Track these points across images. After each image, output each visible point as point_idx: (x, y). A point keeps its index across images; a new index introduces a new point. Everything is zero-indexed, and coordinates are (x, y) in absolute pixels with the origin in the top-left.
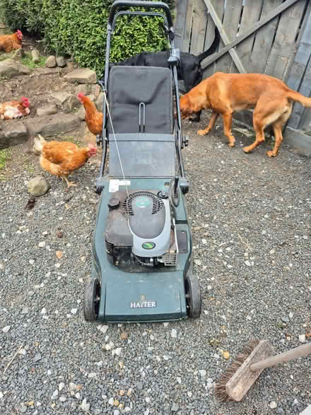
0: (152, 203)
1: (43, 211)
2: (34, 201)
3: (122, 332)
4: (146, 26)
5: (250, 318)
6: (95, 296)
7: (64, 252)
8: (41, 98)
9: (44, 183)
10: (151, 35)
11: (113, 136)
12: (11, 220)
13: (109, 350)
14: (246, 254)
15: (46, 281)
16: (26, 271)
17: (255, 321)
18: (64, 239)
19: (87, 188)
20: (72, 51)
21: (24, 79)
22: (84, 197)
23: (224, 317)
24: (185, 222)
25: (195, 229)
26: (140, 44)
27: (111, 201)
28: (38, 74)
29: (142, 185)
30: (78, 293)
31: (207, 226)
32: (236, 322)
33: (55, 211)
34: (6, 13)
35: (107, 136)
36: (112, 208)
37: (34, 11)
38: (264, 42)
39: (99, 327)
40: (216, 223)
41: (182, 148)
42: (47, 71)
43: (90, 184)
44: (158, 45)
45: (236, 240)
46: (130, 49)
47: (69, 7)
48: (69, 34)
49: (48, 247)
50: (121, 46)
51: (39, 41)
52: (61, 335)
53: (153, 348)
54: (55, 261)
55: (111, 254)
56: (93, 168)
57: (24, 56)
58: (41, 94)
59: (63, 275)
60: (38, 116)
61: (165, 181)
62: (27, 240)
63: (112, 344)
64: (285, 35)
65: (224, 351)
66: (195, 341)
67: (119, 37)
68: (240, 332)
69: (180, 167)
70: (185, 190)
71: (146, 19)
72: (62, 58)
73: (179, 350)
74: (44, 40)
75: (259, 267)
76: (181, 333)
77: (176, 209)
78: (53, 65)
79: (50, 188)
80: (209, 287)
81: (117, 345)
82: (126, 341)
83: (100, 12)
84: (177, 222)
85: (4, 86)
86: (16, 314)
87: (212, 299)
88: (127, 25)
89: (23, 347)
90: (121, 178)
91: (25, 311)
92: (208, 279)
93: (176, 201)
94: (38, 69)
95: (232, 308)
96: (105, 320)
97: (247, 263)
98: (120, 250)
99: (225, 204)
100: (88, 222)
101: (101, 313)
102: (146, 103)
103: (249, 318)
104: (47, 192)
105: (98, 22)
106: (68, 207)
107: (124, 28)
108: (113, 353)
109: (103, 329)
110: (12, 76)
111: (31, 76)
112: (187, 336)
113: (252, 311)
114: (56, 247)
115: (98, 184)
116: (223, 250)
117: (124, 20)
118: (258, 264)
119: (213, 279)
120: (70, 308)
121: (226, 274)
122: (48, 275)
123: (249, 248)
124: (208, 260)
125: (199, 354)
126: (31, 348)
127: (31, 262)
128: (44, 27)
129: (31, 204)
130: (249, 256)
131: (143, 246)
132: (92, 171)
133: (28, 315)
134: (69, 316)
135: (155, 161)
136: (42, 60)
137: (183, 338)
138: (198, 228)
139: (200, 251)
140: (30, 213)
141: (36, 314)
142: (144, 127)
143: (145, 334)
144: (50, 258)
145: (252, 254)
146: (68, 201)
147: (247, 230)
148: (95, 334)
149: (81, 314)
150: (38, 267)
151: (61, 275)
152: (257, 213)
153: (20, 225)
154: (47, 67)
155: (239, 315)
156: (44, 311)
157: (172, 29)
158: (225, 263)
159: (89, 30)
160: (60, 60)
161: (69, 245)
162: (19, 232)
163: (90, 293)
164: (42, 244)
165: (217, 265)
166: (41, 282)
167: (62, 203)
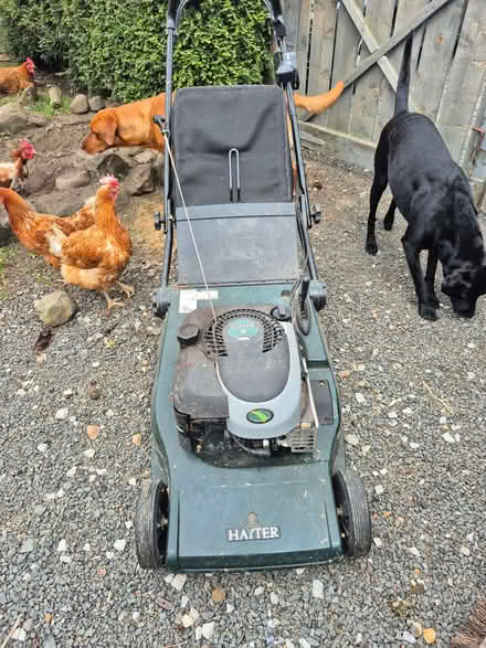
0: (262, 331)
1: (65, 353)
2: (50, 335)
3: (213, 588)
4: (233, 30)
5: (467, 552)
6: (157, 518)
7: (102, 427)
8: (63, 161)
9: (66, 302)
10: (242, 46)
11: (183, 212)
12: (8, 370)
13: (190, 628)
14: (443, 420)
15: (67, 485)
16: (32, 464)
17: (479, 557)
18: (101, 402)
19: (143, 308)
20: (113, 82)
21: (37, 134)
22: (137, 324)
23: (414, 550)
24: (325, 364)
25: (342, 374)
26: (225, 61)
27: (183, 329)
28: (60, 125)
29: (241, 298)
30: (127, 507)
31: (362, 368)
32: (440, 559)
33: (85, 351)
34: (10, 35)
35: (173, 212)
36: (186, 343)
37: (50, 24)
38: (441, 39)
39: (168, 579)
40: (378, 362)
41: (309, 227)
42: (73, 119)
43: (147, 300)
44: (254, 62)
45: (419, 393)
46: (209, 70)
47: (105, 10)
48: (107, 55)
49: (73, 419)
50: (193, 67)
51: (60, 74)
52: (95, 596)
53: (277, 622)
54: (84, 446)
55: (187, 434)
56: (151, 272)
57: (36, 98)
58: (63, 156)
59: (100, 472)
60: (58, 190)
61: (282, 288)
62: (35, 407)
63: (194, 613)
64: (479, 22)
65: (424, 627)
66: (362, 605)
67: (189, 52)
68: (450, 582)
69: (308, 263)
70: (320, 304)
71: (232, 17)
72: (98, 97)
73: (331, 627)
74: (69, 71)
75: (471, 444)
76: (331, 589)
77: (307, 340)
78: (84, 109)
79: (77, 310)
80: (379, 490)
81: (206, 616)
82: (222, 606)
83: (155, 11)
84: (310, 364)
85: (4, 146)
86: (10, 553)
87: (387, 514)
88: (202, 30)
89: (21, 625)
90: (200, 287)
91: (28, 546)
92: (375, 473)
93: (305, 324)
94: (59, 117)
95: (427, 530)
96: (179, 566)
97: (447, 437)
98: (202, 426)
99: (391, 327)
100: (144, 369)
101: (171, 551)
102: (241, 150)
103: (465, 550)
104: (73, 317)
105: (152, 29)
106: (108, 343)
107: (196, 34)
108: (199, 632)
109: (177, 581)
110: (18, 131)
111: (47, 129)
112: (345, 594)
113: (470, 537)
114: (87, 417)
115: (160, 299)
116: (396, 413)
117: (196, 22)
118: (467, 438)
119: (384, 471)
120: (111, 539)
121: (409, 460)
122: (71, 472)
123: (447, 407)
124: (371, 432)
125: (373, 633)
126: (36, 627)
127: (42, 447)
128: (67, 50)
129: (45, 341)
130: (449, 425)
131: (250, 417)
132: (150, 278)
133: (32, 556)
134: (110, 555)
135: (261, 252)
136: (66, 102)
137: (336, 600)
138: (347, 372)
139: (354, 416)
140: (43, 357)
141: (48, 553)
142: (239, 191)
143: (259, 591)
144: (76, 440)
145: (452, 419)
146: (109, 332)
147: (439, 374)
148: (162, 593)
149: (133, 551)
150: (53, 457)
151: (95, 473)
152: (454, 340)
153: (23, 378)
154: (74, 113)
155: (445, 545)
156: (62, 546)
157: (280, 18)
158: (405, 439)
159: (139, 44)
160: (94, 101)
161: (110, 413)
162: (21, 392)
163: (147, 512)
164: (61, 413)
165: (391, 445)
166: (58, 487)
167: (99, 335)
